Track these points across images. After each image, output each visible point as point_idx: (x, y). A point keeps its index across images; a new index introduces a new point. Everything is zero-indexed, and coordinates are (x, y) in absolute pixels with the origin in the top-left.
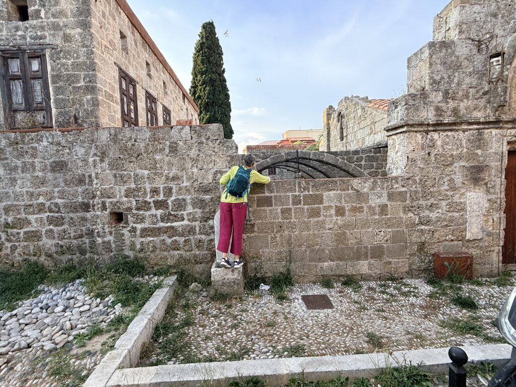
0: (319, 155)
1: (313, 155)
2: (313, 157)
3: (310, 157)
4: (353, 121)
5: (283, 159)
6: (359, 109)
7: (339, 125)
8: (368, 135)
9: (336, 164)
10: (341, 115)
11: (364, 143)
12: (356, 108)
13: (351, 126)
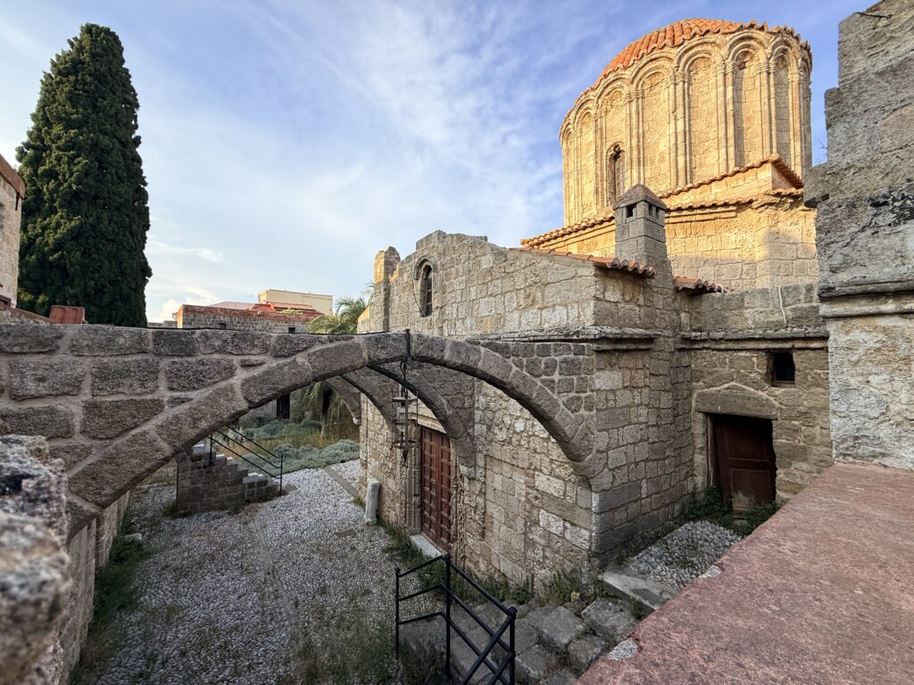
0: (468, 350)
1: (451, 349)
2: (452, 356)
3: (442, 357)
4: (464, 278)
5: (361, 361)
6: (484, 254)
7: (418, 285)
8: (516, 309)
9: (505, 380)
10: (423, 267)
11: (503, 325)
12: (475, 253)
13: (458, 288)
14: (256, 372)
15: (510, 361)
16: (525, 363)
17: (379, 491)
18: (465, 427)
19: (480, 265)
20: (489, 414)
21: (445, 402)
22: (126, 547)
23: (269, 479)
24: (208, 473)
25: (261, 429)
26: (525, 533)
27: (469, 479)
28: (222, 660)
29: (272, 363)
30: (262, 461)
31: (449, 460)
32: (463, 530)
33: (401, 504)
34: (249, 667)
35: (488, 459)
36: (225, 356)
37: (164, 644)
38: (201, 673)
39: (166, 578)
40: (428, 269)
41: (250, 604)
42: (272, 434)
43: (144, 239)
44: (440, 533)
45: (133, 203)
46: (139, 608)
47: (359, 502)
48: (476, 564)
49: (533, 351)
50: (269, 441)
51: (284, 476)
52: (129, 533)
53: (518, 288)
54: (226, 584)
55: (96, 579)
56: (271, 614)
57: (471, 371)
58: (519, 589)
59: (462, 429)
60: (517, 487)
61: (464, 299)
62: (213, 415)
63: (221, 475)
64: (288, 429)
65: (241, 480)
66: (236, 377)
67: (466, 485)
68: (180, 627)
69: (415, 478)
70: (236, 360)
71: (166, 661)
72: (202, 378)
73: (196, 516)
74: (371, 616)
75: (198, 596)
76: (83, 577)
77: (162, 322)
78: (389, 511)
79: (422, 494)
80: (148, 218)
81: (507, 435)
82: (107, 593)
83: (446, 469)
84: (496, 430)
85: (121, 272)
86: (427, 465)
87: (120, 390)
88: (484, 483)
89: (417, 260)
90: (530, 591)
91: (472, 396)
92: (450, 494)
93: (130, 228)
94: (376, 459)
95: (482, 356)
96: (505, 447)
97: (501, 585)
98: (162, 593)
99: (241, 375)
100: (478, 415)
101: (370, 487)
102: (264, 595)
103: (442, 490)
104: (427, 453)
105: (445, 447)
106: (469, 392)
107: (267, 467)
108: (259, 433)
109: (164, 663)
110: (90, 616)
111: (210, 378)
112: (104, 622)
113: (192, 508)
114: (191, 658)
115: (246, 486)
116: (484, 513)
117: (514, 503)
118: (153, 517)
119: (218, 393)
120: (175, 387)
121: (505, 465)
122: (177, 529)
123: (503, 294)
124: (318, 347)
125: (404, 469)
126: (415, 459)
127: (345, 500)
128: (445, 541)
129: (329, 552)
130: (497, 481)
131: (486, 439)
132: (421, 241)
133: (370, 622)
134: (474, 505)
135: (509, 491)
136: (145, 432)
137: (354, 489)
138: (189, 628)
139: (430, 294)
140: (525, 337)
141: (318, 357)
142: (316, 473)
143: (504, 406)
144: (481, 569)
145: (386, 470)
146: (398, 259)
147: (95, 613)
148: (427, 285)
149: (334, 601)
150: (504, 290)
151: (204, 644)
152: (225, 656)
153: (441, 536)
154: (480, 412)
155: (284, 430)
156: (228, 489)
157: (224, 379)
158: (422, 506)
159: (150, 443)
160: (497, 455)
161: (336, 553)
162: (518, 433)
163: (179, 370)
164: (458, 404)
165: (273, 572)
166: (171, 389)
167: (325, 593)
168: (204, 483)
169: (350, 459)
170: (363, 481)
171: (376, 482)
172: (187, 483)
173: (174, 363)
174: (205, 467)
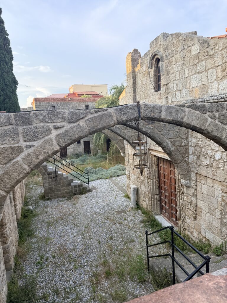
2: (166, 116)
3: (160, 117)
4: (180, 63)
5: (113, 122)
6: (193, 45)
7: (152, 72)
8: (216, 80)
9: (203, 128)
10: (155, 59)
11: (207, 92)
12: (187, 44)
13: (177, 70)
14: (61, 131)
15: (206, 116)
16: (217, 116)
17: (137, 191)
18: (183, 157)
19: (190, 53)
20: (198, 149)
21: (169, 143)
22: (27, 211)
23: (83, 184)
24: (56, 180)
25: (78, 160)
26: (221, 219)
27: (187, 187)
28: (69, 262)
29: (68, 126)
30: (79, 175)
31: (175, 176)
32: (184, 214)
33: (149, 199)
34: (81, 266)
35: (198, 176)
36: (46, 124)
37: (46, 252)
38: (62, 266)
39: (44, 226)
40: (158, 60)
41: (79, 240)
42: (83, 162)
43: (12, 65)
44: (172, 215)
45: (4, 46)
46: (35, 237)
47: (128, 197)
48: (192, 233)
49: (223, 108)
50: (82, 165)
51: (90, 183)
52: (27, 206)
53: (217, 65)
54: (68, 230)
55: (17, 224)
56: (88, 245)
57: (180, 124)
58: (217, 248)
59: (181, 158)
60: (216, 193)
61: (181, 77)
62: (45, 153)
63: (61, 181)
64: (91, 159)
65: (70, 184)
66: (52, 134)
67: (185, 190)
68: (51, 246)
69: (156, 185)
70: (51, 126)
71: (48, 259)
72: (37, 135)
73: (53, 200)
74: (135, 252)
75: (57, 234)
76: (12, 222)
77: (27, 108)
78: (143, 202)
79: (160, 194)
80: (12, 54)
81: (210, 161)
82: (23, 230)
83: (173, 181)
84: (203, 159)
85: (5, 84)
86: (162, 178)
87: (5, 142)
88: (196, 189)
89: (151, 55)
90: (224, 250)
91: (187, 138)
92: (176, 195)
93: (5, 60)
94: (135, 175)
95: (187, 114)
96: (208, 169)
97: (207, 245)
98: (43, 232)
99: (55, 133)
100: (191, 150)
101: (132, 189)
102: (85, 237)
103: (171, 192)
104: (162, 172)
105: (172, 169)
106: (185, 136)
107: (81, 178)
108: (77, 161)
109: (47, 259)
110: (18, 238)
111: (41, 135)
112: (23, 241)
113: (51, 196)
114: (57, 259)
115: (73, 187)
116: (196, 206)
117: (214, 201)
118: (36, 200)
119: (46, 142)
120: (27, 140)
121: (208, 179)
122: (46, 205)
123: (207, 70)
124: (90, 116)
125: (149, 180)
126: (155, 175)
127: (121, 195)
128: (174, 220)
129: (113, 220)
130: (203, 188)
131: (196, 164)
132: (153, 42)
133: (135, 255)
134: (190, 202)
135: (211, 195)
136: (18, 161)
137: (124, 189)
138: (55, 247)
139: (159, 77)
140: (222, 99)
141: (90, 121)
142: (105, 182)
143: (207, 144)
144: (195, 236)
145: (140, 180)
146: (140, 56)
147: (19, 237)
148: (158, 70)
149: (117, 243)
150: (207, 68)
151: (61, 254)
152: (70, 260)
153: (172, 217)
154: (192, 148)
155: (88, 160)
156: (65, 188)
157: (47, 135)
158: (160, 200)
159: (20, 166)
160: (204, 173)
161: (117, 221)
162: (217, 161)
163: (27, 132)
164: (178, 144)
165: (88, 227)
166: (25, 141)
167: (112, 239)
168: (54, 185)
169: (122, 175)
170: (129, 186)
171: (135, 186)
172: (47, 185)
173: (24, 128)
174: (54, 178)
